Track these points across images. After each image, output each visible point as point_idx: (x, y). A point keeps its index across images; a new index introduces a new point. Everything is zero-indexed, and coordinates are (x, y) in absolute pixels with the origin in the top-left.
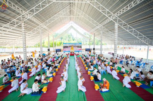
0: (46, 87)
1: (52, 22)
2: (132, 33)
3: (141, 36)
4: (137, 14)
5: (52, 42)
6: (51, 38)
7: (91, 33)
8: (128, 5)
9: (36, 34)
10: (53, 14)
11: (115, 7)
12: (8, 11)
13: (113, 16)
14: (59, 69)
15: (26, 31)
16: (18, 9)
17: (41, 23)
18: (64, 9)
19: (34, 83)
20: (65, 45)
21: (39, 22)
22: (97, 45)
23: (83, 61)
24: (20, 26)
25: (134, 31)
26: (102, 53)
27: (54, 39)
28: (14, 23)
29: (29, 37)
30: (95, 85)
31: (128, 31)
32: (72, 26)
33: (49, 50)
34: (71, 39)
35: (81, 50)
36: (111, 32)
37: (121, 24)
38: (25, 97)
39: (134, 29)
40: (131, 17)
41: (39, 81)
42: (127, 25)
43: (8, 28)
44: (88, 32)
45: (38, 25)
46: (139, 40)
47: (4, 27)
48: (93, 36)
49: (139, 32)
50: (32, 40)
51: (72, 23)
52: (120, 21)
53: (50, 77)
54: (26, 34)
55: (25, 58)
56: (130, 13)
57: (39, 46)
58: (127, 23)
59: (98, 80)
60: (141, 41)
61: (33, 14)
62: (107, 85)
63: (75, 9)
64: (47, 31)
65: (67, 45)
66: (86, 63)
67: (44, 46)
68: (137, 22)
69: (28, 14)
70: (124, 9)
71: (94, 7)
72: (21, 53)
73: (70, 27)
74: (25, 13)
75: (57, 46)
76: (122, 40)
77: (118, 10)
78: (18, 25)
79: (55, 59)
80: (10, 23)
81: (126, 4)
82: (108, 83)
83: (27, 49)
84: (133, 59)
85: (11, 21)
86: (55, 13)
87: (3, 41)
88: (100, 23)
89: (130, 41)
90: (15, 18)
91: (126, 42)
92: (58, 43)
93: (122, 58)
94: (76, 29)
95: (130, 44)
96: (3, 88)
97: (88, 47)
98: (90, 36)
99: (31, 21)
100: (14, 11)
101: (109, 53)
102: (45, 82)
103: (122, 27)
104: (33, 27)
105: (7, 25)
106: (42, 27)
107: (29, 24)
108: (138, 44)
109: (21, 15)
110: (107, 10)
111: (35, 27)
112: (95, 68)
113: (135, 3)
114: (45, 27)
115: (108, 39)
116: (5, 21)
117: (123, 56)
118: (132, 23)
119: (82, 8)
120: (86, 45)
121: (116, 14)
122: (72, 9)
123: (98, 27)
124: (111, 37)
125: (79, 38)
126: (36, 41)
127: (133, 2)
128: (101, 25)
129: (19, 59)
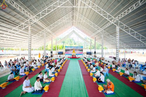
0: (48, 86)
1: (56, 26)
2: (134, 36)
3: (143, 39)
4: (139, 16)
5: (55, 45)
6: (54, 42)
7: (92, 37)
8: (130, 8)
9: (41, 38)
10: (57, 19)
11: (116, 11)
12: (18, 15)
13: (114, 20)
14: (60, 70)
15: (32, 34)
16: (27, 13)
17: (45, 27)
18: (67, 15)
19: (37, 81)
20: (67, 48)
21: (44, 26)
22: (98, 49)
23: (85, 63)
24: (27, 29)
25: (136, 34)
26: (104, 57)
27: (56, 43)
28: (22, 27)
29: (34, 40)
30: (99, 86)
31: (129, 34)
32: (74, 31)
33: (52, 52)
34: (73, 43)
35: (82, 53)
36: (112, 35)
37: (122, 27)
38: (27, 95)
39: (136, 32)
40: (132, 20)
41: (42, 80)
42: (128, 28)
43: (17, 31)
44: (89, 36)
45: (43, 29)
46: (142, 43)
47: (13, 30)
48: (94, 40)
49: (141, 35)
50: (36, 43)
51: (74, 28)
52: (121, 24)
53: (52, 77)
54: (32, 37)
55: (30, 59)
56: (131, 16)
57: (42, 49)
58: (128, 26)
59: (101, 82)
60: (144, 45)
61: (40, 18)
62: (111, 87)
63: (77, 15)
64: (50, 35)
65: (69, 48)
66: (88, 65)
67: (47, 50)
68: (139, 25)
69: (35, 18)
70: (125, 12)
71: (96, 11)
72: (26, 55)
73: (72, 32)
74: (32, 18)
75: (60, 49)
76: (124, 43)
77: (119, 14)
78: (25, 28)
79: (58, 61)
80: (19, 26)
81: (127, 8)
82: (113, 85)
83: (31, 52)
84: (136, 63)
85: (20, 24)
86: (59, 18)
87: (12, 43)
88: (101, 27)
89: (132, 45)
90: (24, 22)
91: (128, 45)
92: (60, 47)
93: (124, 62)
94: (78, 33)
95: (132, 48)
96: (6, 84)
97: (89, 51)
98: (91, 40)
99: (37, 24)
100: (23, 16)
101: (110, 57)
102: (47, 81)
103: (124, 30)
104: (38, 31)
105: (16, 28)
106: (46, 31)
107: (35, 28)
108: (140, 47)
109: (29, 19)
110: (108, 14)
111: (40, 31)
112: (97, 70)
113: (137, 5)
114: (49, 31)
115: (109, 43)
116: (15, 25)
117: (125, 59)
118: (134, 26)
119: (84, 13)
120: (87, 49)
121: (117, 17)
122: (74, 14)
123: (99, 31)
124: (112, 40)
125: (80, 43)
126: (40, 44)
127: (134, 5)
128: (102, 29)
129: (23, 60)
